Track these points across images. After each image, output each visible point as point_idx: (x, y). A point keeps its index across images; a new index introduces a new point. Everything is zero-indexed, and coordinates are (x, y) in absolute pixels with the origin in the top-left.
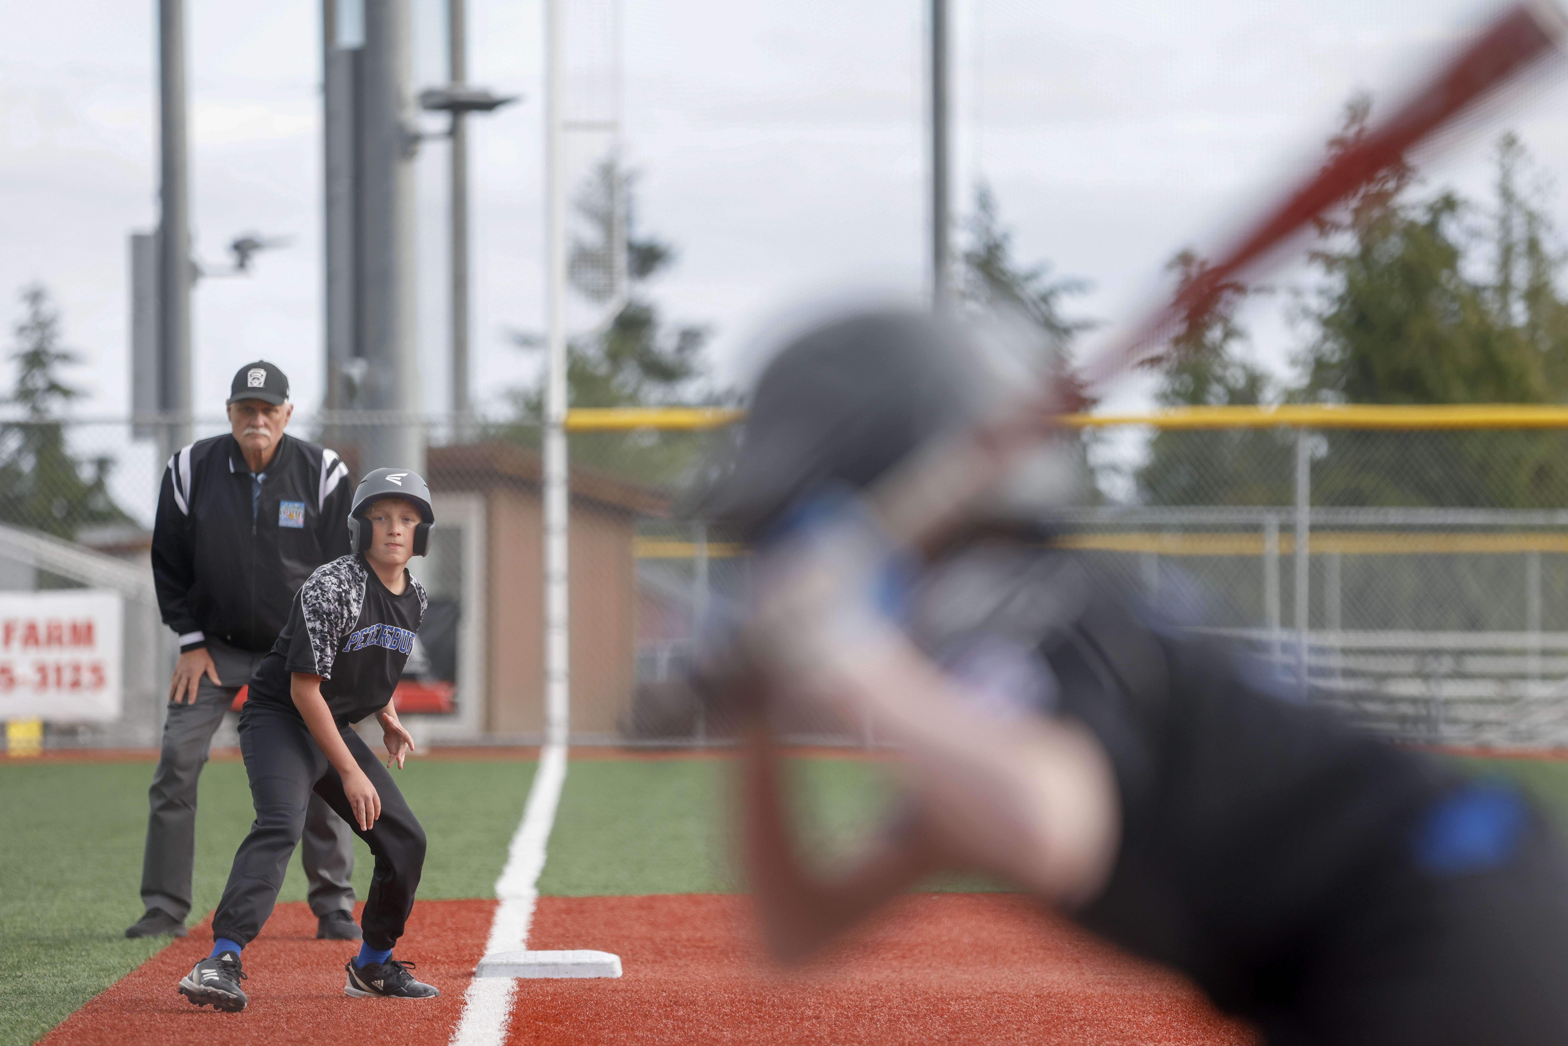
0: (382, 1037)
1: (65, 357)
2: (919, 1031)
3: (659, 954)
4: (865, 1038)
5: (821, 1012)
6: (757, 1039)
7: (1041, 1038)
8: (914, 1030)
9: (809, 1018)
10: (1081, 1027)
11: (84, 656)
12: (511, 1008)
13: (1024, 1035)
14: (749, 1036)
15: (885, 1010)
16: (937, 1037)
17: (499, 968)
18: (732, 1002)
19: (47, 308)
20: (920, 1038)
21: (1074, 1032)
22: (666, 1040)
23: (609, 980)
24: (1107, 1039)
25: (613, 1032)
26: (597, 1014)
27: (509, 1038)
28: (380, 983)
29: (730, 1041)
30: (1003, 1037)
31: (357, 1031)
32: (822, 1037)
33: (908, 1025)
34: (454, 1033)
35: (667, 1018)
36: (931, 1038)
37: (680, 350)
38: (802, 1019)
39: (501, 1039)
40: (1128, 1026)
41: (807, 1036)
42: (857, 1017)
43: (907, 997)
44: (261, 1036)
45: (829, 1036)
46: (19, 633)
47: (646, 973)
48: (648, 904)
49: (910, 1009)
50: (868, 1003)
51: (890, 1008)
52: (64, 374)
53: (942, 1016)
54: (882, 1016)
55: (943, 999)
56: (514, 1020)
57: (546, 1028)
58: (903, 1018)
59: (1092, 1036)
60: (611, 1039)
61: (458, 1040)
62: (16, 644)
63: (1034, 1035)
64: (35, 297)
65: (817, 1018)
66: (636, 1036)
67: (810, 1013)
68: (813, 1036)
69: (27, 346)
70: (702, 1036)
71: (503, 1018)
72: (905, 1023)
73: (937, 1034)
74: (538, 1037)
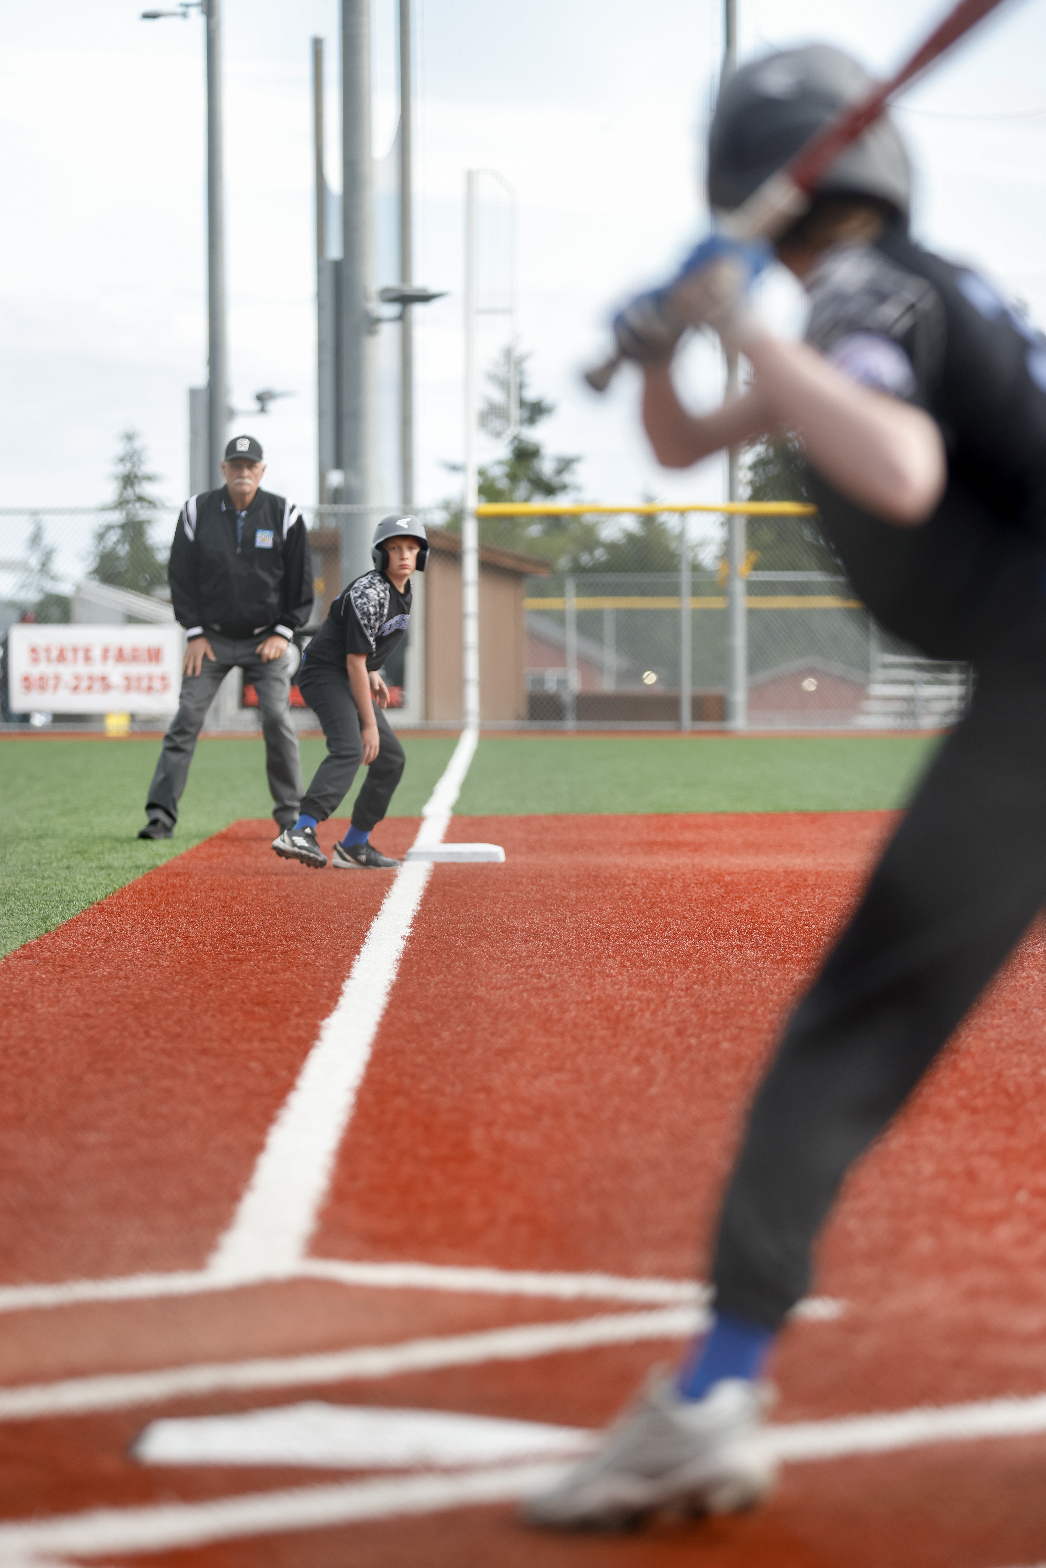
0: (340, 895)
1: (149, 478)
2: (702, 892)
3: (531, 849)
4: (666, 896)
5: (637, 881)
6: (592, 897)
7: (785, 896)
8: (700, 891)
9: (629, 885)
10: (812, 889)
11: (154, 670)
12: (428, 879)
13: (773, 894)
14: (587, 895)
15: (681, 880)
16: (714, 895)
17: (421, 855)
18: (578, 876)
19: (138, 444)
20: (703, 896)
21: (807, 892)
22: (531, 897)
23: (495, 864)
24: (830, 896)
25: (495, 893)
26: (486, 882)
27: (425, 896)
28: (363, 858)
29: (574, 898)
30: (759, 895)
31: (323, 892)
32: (636, 896)
33: (695, 889)
34: (388, 892)
35: (533, 884)
36: (710, 896)
37: (560, 471)
38: (624, 886)
39: (419, 896)
40: (844, 889)
41: (627, 895)
42: (661, 884)
43: (696, 873)
44: (259, 894)
45: (641, 895)
46: (112, 654)
47: (520, 859)
48: (527, 820)
49: (697, 880)
50: (669, 877)
51: (684, 879)
52: (148, 489)
53: (719, 883)
54: (678, 884)
55: (720, 874)
56: (429, 886)
57: (450, 890)
58: (693, 885)
59: (819, 894)
60: (494, 897)
61: (390, 897)
62: (111, 662)
63: (780, 894)
64: (129, 437)
65: (634, 884)
66: (511, 895)
67: (629, 882)
68: (631, 895)
69: (123, 469)
70: (556, 895)
71: (421, 885)
72: (693, 887)
73: (715, 894)
74: (444, 896)
